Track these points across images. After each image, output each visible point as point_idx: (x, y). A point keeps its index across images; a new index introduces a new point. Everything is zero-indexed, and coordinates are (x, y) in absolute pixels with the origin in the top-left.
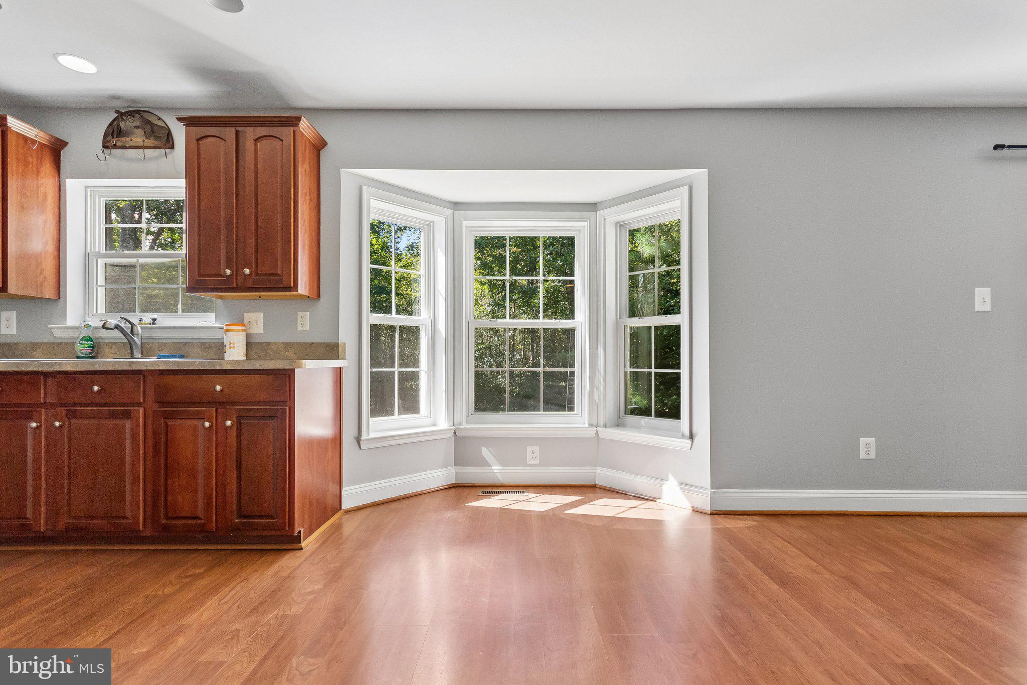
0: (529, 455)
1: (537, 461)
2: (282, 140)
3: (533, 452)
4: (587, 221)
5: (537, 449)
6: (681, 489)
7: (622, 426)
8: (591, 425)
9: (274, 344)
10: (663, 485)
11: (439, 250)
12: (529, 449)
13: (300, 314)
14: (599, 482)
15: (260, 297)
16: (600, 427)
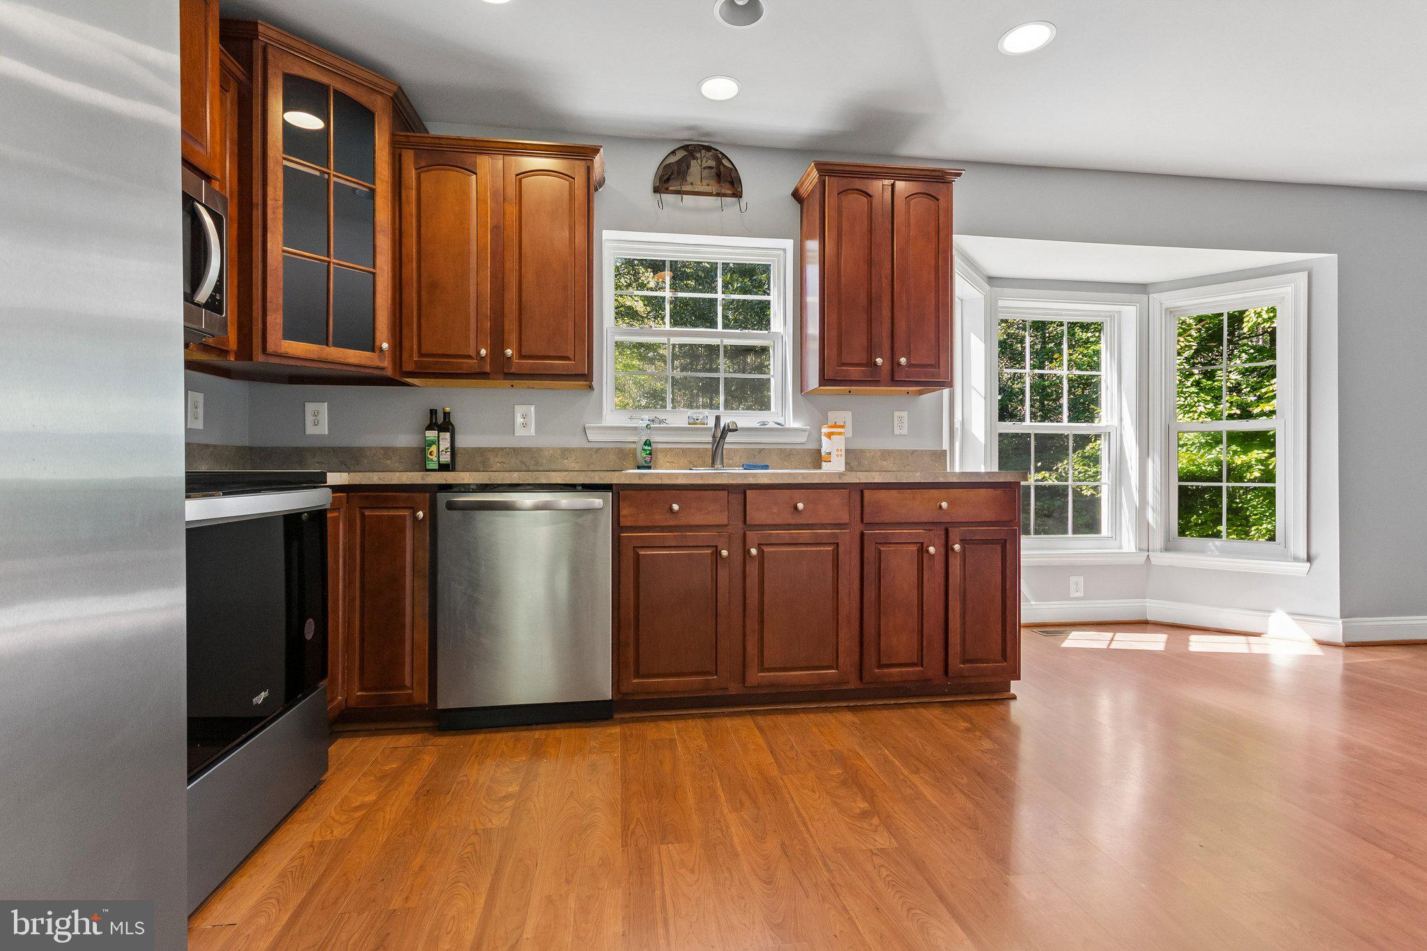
0: (1073, 587)
1: (1080, 594)
2: (938, 200)
3: (1077, 584)
4: (1137, 306)
5: (1081, 580)
6: (1294, 619)
7: (1177, 550)
8: (1141, 550)
9: (870, 451)
10: (1270, 618)
11: (973, 336)
12: (1073, 579)
13: (897, 414)
14: (1150, 618)
15: (850, 392)
16: (1153, 551)
